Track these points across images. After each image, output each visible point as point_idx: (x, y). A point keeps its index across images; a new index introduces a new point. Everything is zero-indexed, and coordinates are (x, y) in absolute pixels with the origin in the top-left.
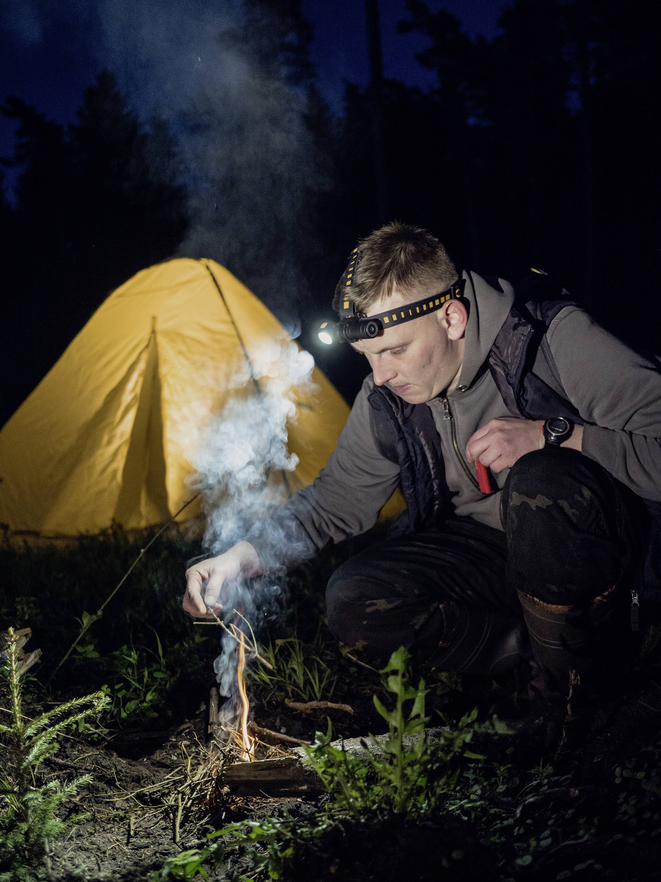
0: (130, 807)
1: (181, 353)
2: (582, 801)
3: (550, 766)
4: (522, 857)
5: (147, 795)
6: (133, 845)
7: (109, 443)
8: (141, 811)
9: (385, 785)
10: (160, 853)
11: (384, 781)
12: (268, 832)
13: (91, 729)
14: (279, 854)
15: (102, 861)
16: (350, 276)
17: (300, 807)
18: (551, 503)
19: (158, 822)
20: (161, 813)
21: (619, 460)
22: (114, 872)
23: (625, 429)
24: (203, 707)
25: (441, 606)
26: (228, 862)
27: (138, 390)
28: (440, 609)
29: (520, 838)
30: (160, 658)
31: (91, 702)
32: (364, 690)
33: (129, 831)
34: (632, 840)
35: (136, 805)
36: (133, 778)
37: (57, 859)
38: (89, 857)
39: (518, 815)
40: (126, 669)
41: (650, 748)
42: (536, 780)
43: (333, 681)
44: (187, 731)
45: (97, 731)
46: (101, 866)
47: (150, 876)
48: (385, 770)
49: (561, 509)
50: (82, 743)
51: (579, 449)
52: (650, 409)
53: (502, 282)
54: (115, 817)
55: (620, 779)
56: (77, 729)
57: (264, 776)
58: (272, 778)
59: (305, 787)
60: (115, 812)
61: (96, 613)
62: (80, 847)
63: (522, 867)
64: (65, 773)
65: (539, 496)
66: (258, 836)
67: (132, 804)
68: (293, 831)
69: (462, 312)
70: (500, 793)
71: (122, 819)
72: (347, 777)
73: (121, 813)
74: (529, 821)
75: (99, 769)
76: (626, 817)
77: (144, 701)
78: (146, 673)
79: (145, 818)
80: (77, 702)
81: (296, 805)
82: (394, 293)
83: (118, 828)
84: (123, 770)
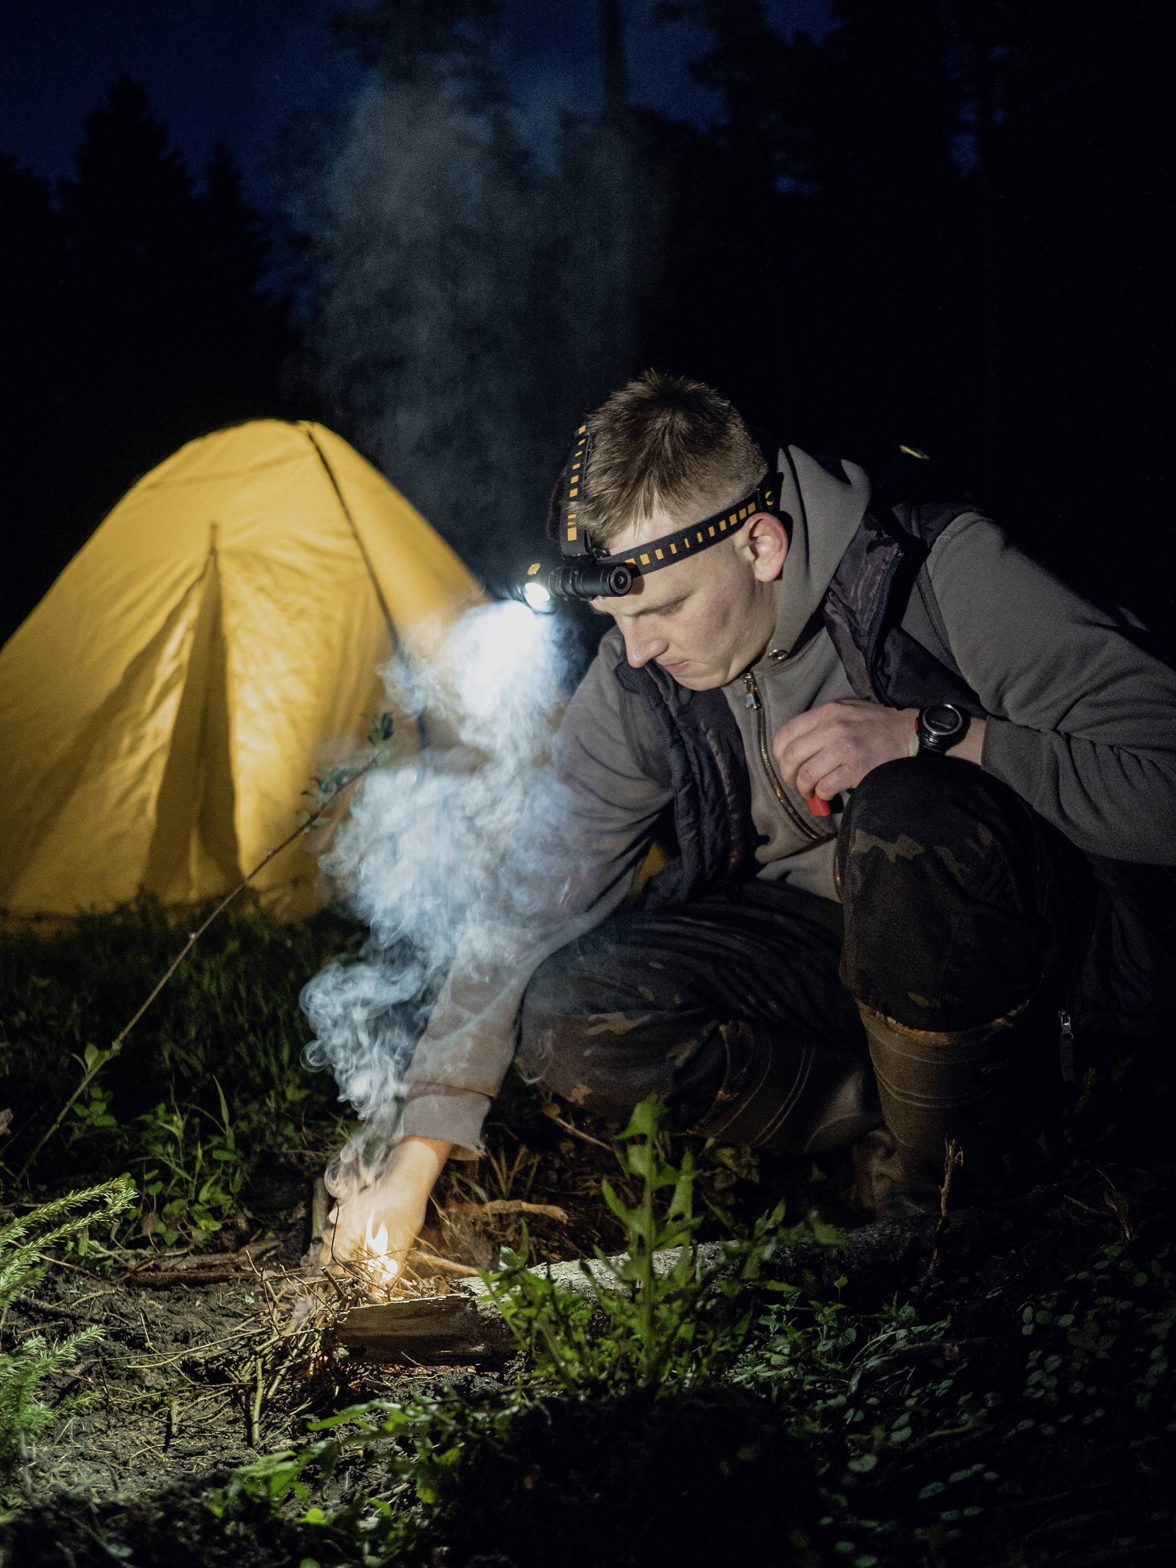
0: (170, 1384)
1: (262, 589)
2: (965, 1365)
3: (910, 1305)
4: (859, 1457)
5: (200, 1365)
6: (176, 1450)
7: (133, 750)
8: (190, 1391)
9: (621, 1337)
10: (225, 1463)
11: (620, 1331)
12: (417, 1420)
13: (102, 1249)
14: (435, 1457)
15: (121, 1477)
16: (575, 479)
17: (472, 1381)
18: (921, 850)
19: (220, 1411)
20: (226, 1394)
21: (1044, 782)
22: (142, 1495)
23: (1059, 728)
24: (301, 1213)
25: (722, 1028)
26: (344, 1479)
27: (185, 654)
28: (720, 1034)
29: (855, 1427)
30: (224, 1125)
31: (102, 1198)
32: (586, 1181)
33: (169, 1426)
34: (1049, 1430)
35: (182, 1382)
36: (176, 1335)
37: (41, 1474)
38: (98, 1471)
39: (854, 1389)
40: (164, 1145)
41: (1082, 1275)
42: (885, 1332)
43: (533, 1164)
44: (272, 1253)
45: (112, 1253)
46: (119, 1485)
47: (207, 1497)
48: (623, 1311)
49: (939, 862)
50: (85, 1275)
51: (978, 761)
52: (1104, 696)
53: (849, 467)
54: (145, 1402)
55: (1031, 1326)
56: (75, 1250)
57: (410, 1329)
58: (422, 1332)
59: (479, 1348)
60: (143, 1394)
61: (109, 1047)
62: (82, 1454)
63: (859, 1475)
64: (55, 1326)
65: (902, 838)
66: (398, 1426)
67: (175, 1380)
68: (461, 1418)
69: (777, 534)
70: (823, 1353)
71: (156, 1406)
72: (556, 1323)
73: (156, 1396)
74: (872, 1401)
75: (115, 1318)
76: (1042, 1392)
77: (196, 1201)
78: (200, 1153)
79: (197, 1404)
80: (77, 1197)
81: (466, 1379)
82: (656, 512)
83: (150, 1422)
84: (159, 1321)
